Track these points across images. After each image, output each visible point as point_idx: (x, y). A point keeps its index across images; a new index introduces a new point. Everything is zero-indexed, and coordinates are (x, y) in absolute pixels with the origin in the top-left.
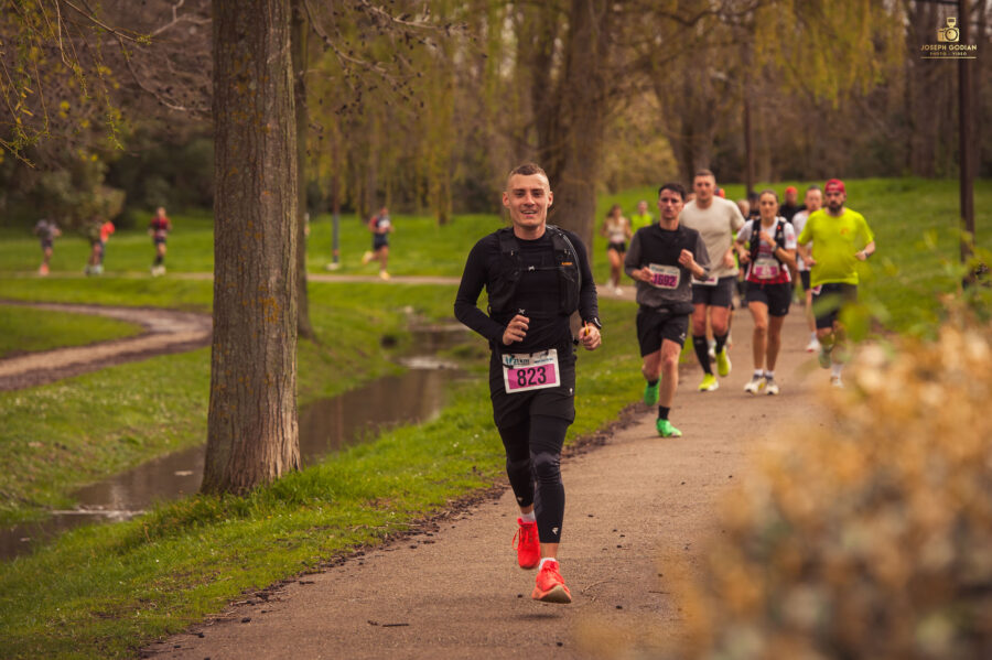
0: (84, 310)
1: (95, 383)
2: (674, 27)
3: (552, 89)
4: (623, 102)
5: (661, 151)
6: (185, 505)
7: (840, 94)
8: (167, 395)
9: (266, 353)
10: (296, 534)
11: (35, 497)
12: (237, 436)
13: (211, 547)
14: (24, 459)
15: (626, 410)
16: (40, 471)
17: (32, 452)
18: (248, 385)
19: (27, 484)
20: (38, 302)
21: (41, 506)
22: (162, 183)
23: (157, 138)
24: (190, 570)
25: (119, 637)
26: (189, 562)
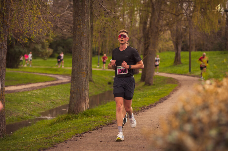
0: (44, 75)
1: (46, 90)
2: (174, 16)
3: (147, 29)
4: (162, 33)
5: (171, 43)
6: (64, 116)
7: (211, 32)
8: (61, 93)
9: (82, 84)
10: (88, 123)
11: (32, 114)
12: (76, 101)
13: (70, 125)
14: (30, 106)
15: (161, 99)
16: (33, 108)
17: (32, 104)
18: (78, 90)
19: (30, 111)
20: (34, 73)
21: (33, 116)
22: (61, 48)
24: (65, 129)
25: (49, 142)
26: (65, 128)
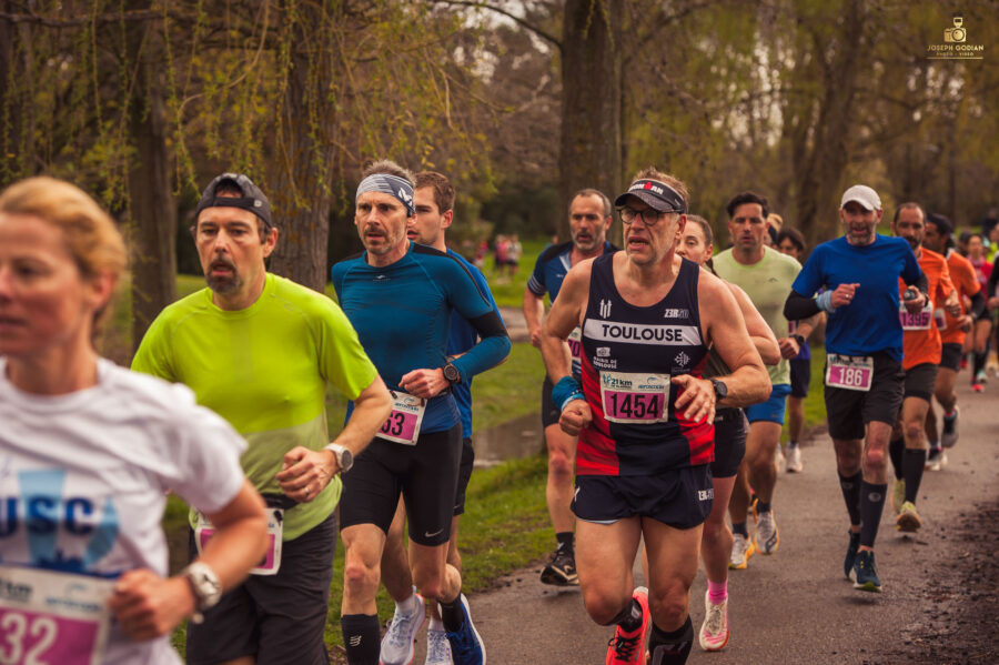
3: (808, 154)
22: (518, 219)
23: (518, 186)
24: (532, 515)
25: (476, 570)
26: (532, 508)
